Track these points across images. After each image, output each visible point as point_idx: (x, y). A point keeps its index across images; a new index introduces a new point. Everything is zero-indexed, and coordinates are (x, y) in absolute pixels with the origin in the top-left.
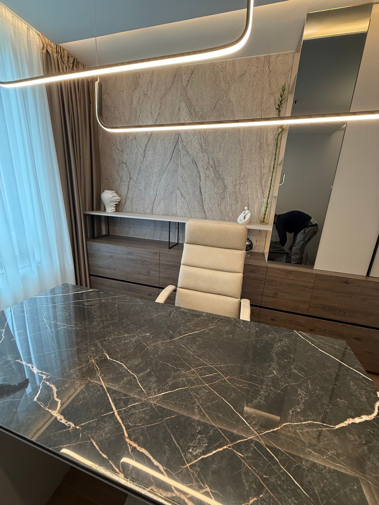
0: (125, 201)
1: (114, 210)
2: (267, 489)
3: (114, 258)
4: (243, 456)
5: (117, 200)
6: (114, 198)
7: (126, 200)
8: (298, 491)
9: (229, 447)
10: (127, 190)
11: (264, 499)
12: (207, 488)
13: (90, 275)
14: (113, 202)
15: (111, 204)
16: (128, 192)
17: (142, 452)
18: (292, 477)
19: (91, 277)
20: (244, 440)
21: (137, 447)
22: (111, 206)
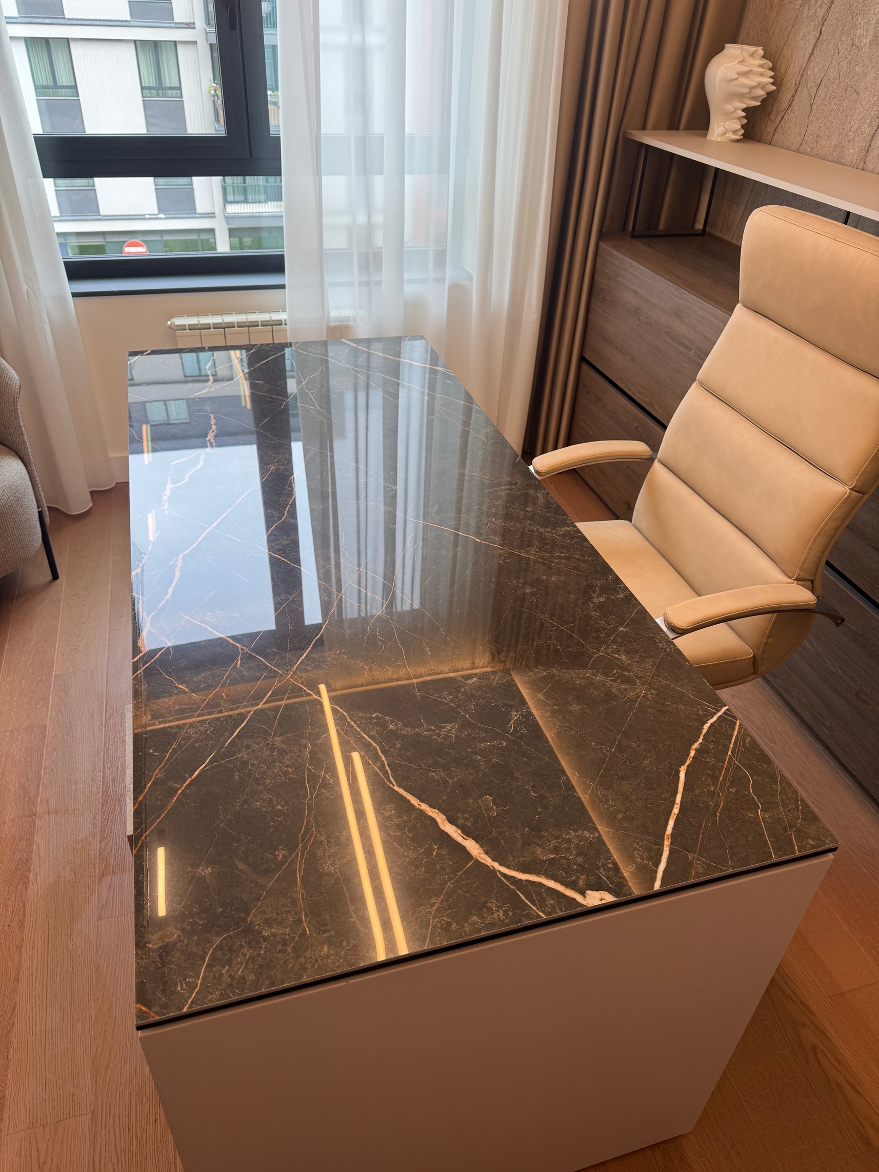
0: (793, 96)
1: (735, 132)
2: (207, 700)
3: (642, 318)
4: (238, 666)
5: (752, 88)
6: (744, 80)
7: (796, 91)
8: (226, 734)
9: (242, 649)
10: (812, 42)
11: (192, 698)
12: (171, 642)
13: (582, 359)
14: (740, 96)
15: (729, 107)
16: (812, 54)
17: (175, 574)
18: (243, 725)
19: (585, 367)
20: (266, 662)
21: (178, 567)
22: (728, 115)
